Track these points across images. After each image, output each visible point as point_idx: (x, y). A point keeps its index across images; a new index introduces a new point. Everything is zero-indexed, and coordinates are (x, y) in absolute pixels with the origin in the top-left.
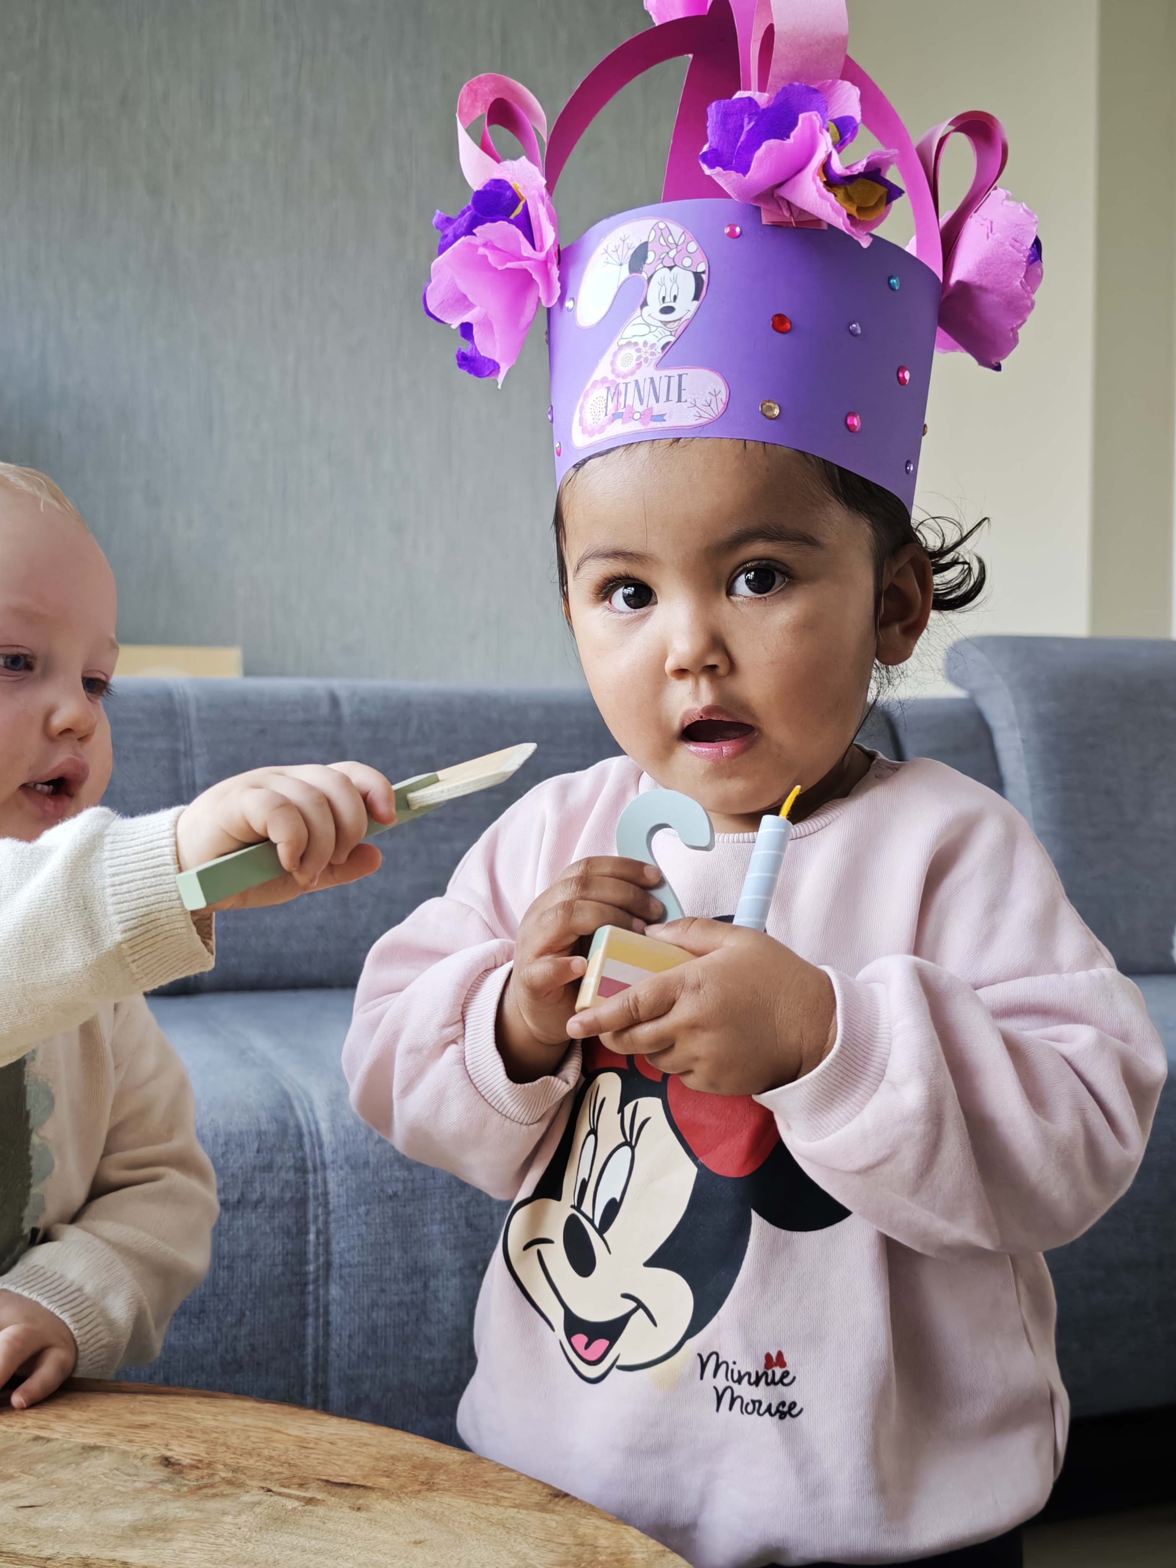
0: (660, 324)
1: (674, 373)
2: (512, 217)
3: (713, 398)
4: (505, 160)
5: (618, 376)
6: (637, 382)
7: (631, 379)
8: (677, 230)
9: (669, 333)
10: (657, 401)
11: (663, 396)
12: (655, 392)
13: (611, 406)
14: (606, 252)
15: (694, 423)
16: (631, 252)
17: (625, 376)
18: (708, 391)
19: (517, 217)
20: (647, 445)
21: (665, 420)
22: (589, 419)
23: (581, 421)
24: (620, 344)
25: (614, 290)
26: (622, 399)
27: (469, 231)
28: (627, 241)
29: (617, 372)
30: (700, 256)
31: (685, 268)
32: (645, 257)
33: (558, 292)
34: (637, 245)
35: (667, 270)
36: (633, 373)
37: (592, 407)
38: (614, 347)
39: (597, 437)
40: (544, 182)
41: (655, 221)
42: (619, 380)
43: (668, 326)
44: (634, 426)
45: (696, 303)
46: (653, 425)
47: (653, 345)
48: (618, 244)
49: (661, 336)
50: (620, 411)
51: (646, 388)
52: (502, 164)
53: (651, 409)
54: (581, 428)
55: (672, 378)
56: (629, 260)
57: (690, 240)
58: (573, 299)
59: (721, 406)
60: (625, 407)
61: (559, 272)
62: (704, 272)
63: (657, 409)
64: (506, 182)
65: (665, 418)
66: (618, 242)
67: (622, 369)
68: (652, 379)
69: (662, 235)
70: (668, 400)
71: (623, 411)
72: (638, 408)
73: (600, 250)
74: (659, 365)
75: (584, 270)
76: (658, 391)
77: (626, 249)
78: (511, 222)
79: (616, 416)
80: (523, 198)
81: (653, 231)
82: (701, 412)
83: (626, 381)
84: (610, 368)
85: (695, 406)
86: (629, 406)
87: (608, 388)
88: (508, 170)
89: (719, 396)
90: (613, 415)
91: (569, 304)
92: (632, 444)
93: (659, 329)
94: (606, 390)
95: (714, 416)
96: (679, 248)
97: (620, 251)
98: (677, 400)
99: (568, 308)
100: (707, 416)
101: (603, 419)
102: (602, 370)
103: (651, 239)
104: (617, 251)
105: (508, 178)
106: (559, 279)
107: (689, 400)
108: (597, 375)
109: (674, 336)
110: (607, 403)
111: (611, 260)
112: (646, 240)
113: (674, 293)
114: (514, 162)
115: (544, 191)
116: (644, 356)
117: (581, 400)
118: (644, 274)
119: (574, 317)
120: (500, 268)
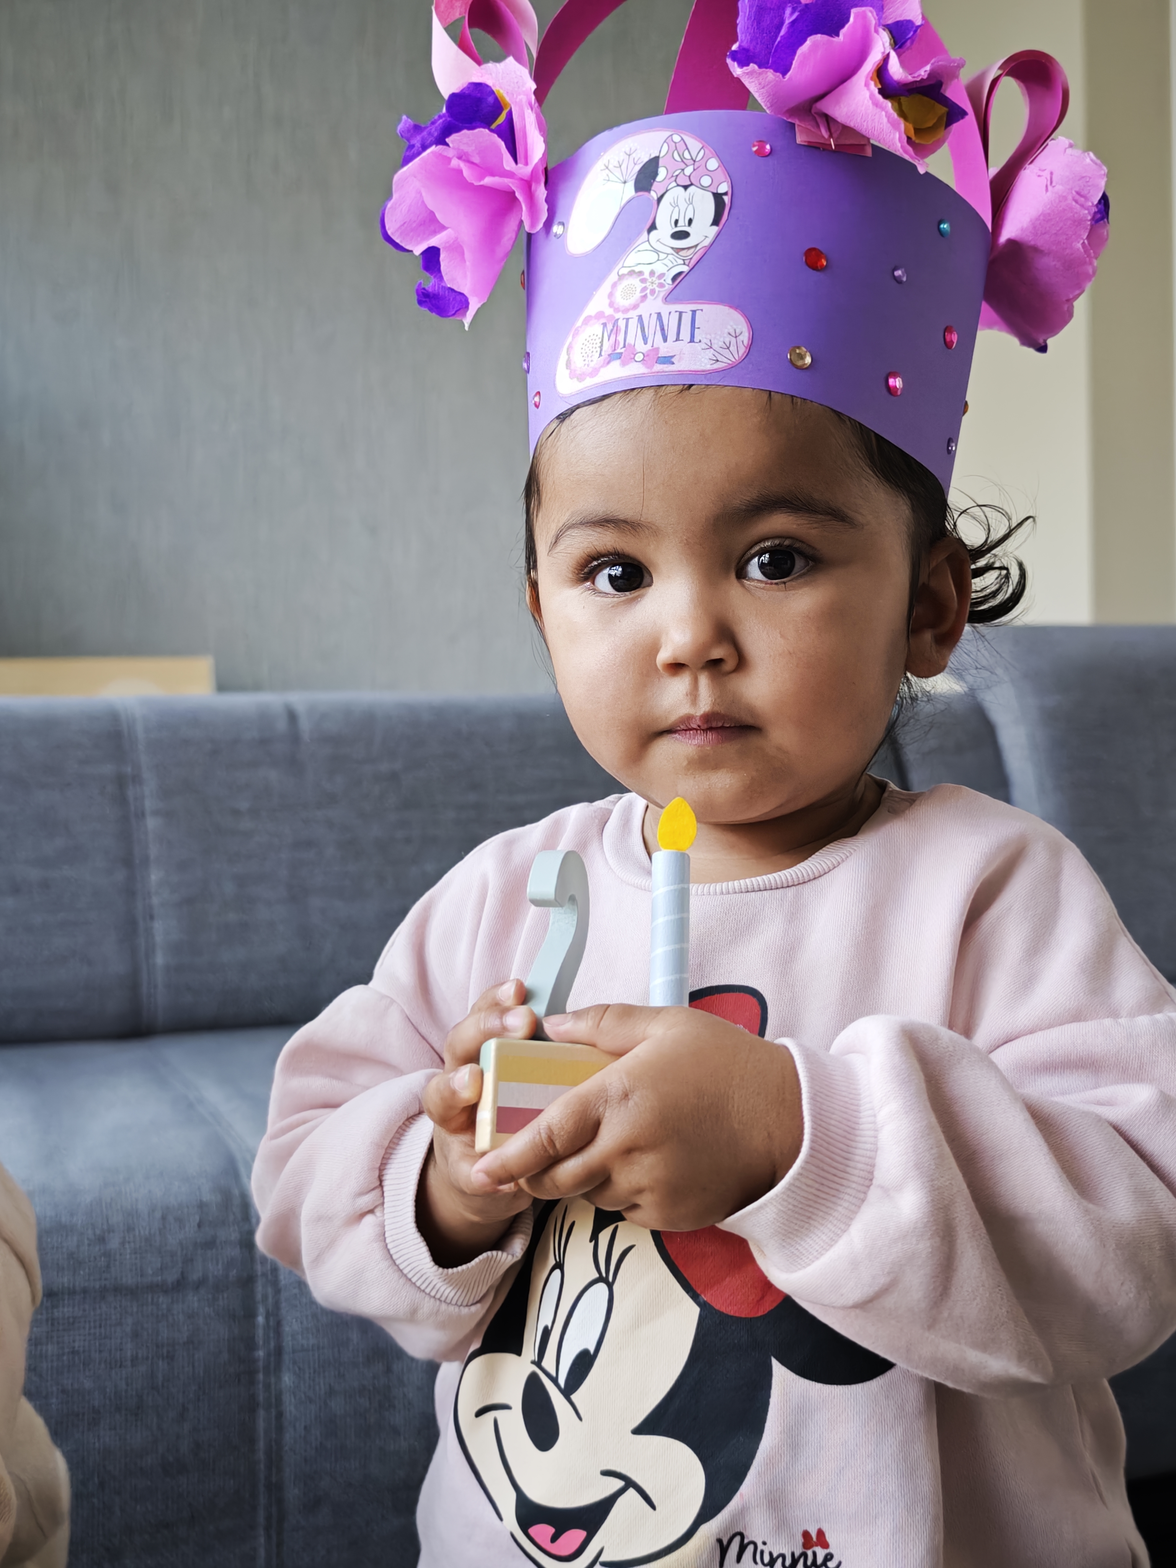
0: (671, 251)
1: (687, 308)
2: (494, 126)
3: (733, 340)
4: (487, 62)
5: (617, 310)
6: (640, 317)
7: (634, 314)
8: (694, 145)
9: (682, 262)
10: (665, 339)
11: (672, 335)
12: (662, 329)
13: (607, 346)
14: (607, 168)
15: (709, 367)
16: (638, 168)
17: (626, 311)
18: (726, 331)
19: (499, 126)
20: (652, 391)
21: (673, 363)
22: (578, 362)
23: (568, 364)
24: (620, 274)
25: (617, 210)
26: (621, 338)
27: (441, 141)
28: (634, 155)
29: (616, 307)
30: (721, 175)
31: (703, 188)
32: (656, 174)
33: (544, 216)
34: (646, 159)
35: (682, 189)
36: (635, 307)
37: (584, 347)
38: (613, 277)
39: (589, 382)
40: (533, 86)
41: (669, 133)
42: (617, 316)
43: (682, 253)
44: (635, 369)
45: (715, 229)
46: (658, 367)
47: (662, 276)
48: (622, 159)
49: (672, 265)
50: (618, 351)
51: (652, 325)
52: (483, 66)
53: (657, 349)
54: (568, 371)
55: (684, 315)
56: (635, 177)
57: (711, 156)
58: (563, 224)
59: (742, 350)
60: (624, 347)
61: (546, 192)
62: (726, 194)
63: (665, 349)
64: (487, 86)
65: (673, 360)
66: (623, 156)
67: (622, 301)
68: (659, 314)
69: (676, 149)
70: (678, 339)
71: (623, 350)
72: (641, 347)
73: (599, 165)
74: (667, 299)
75: (577, 188)
76: (666, 328)
77: (631, 164)
78: (492, 131)
79: (614, 356)
80: (507, 104)
81: (665, 145)
82: (716, 354)
83: (627, 316)
84: (608, 301)
85: (711, 348)
86: (630, 345)
87: (605, 325)
88: (491, 74)
89: (741, 338)
90: (609, 355)
91: (557, 229)
92: (633, 389)
93: (670, 257)
94: (602, 326)
95: (734, 360)
96: (697, 164)
97: (624, 167)
98: (689, 340)
99: (556, 235)
100: (725, 360)
101: (596, 360)
102: (598, 303)
103: (661, 155)
104: (620, 166)
105: (490, 83)
106: (547, 200)
107: (704, 341)
108: (591, 309)
109: (688, 265)
110: (602, 342)
111: (612, 177)
112: (657, 155)
113: (689, 215)
114: (498, 65)
115: (533, 97)
116: (651, 287)
117: (570, 339)
118: (653, 193)
119: (564, 246)
120: (476, 183)
